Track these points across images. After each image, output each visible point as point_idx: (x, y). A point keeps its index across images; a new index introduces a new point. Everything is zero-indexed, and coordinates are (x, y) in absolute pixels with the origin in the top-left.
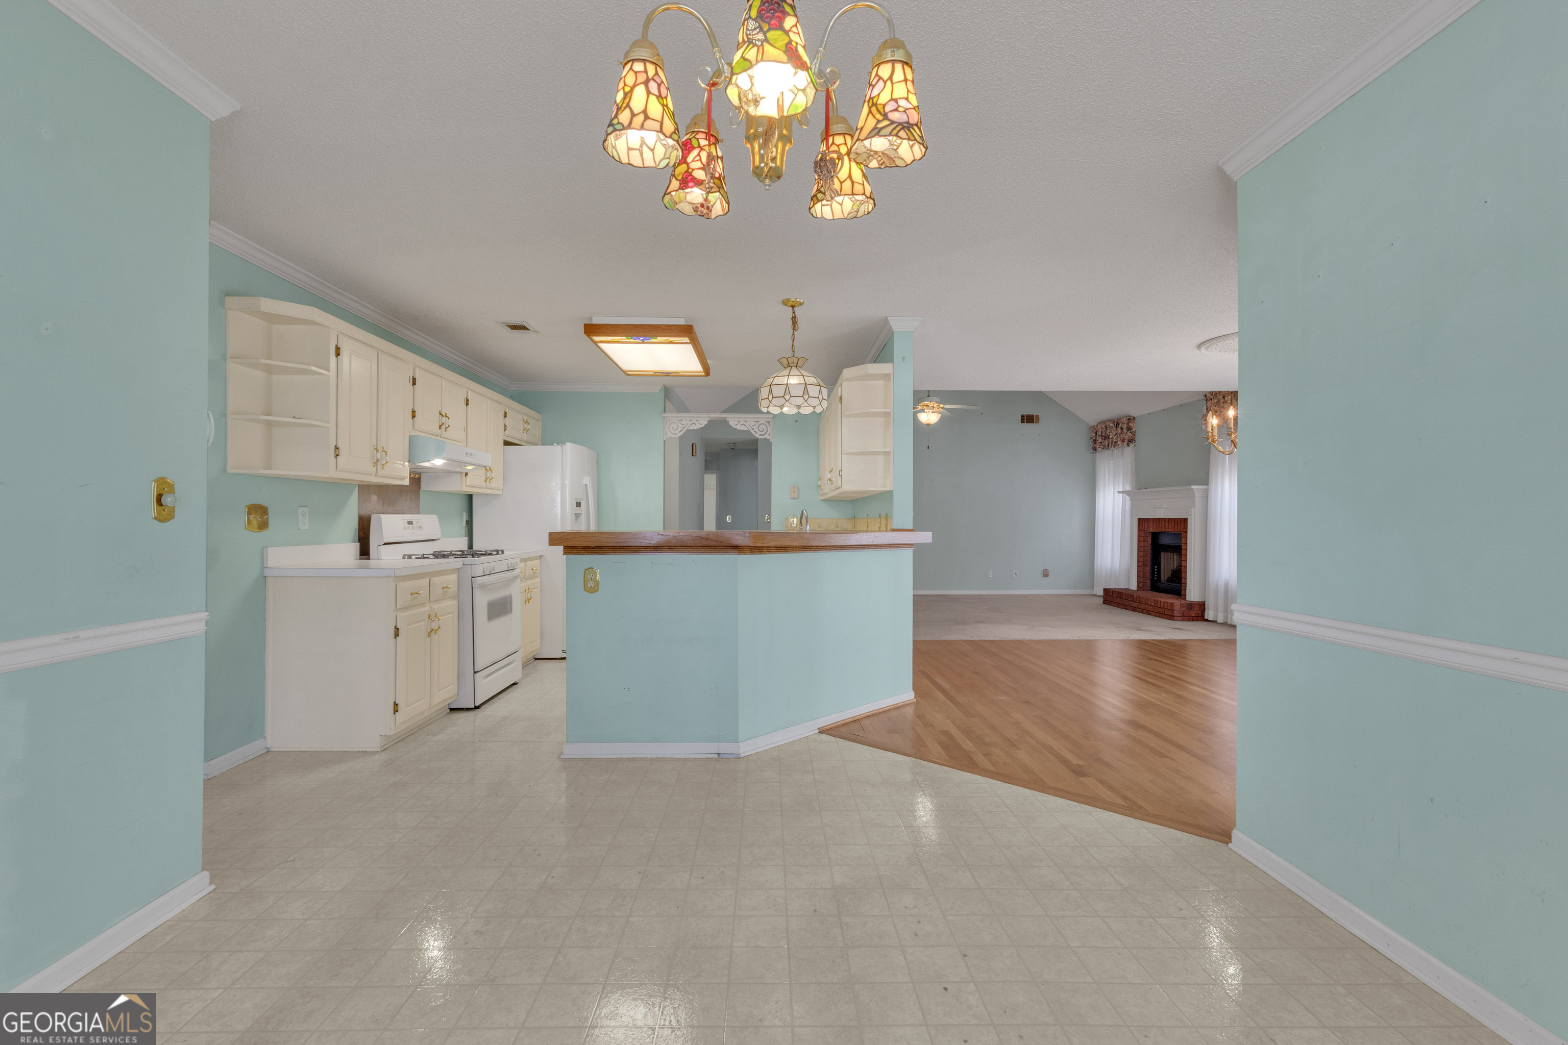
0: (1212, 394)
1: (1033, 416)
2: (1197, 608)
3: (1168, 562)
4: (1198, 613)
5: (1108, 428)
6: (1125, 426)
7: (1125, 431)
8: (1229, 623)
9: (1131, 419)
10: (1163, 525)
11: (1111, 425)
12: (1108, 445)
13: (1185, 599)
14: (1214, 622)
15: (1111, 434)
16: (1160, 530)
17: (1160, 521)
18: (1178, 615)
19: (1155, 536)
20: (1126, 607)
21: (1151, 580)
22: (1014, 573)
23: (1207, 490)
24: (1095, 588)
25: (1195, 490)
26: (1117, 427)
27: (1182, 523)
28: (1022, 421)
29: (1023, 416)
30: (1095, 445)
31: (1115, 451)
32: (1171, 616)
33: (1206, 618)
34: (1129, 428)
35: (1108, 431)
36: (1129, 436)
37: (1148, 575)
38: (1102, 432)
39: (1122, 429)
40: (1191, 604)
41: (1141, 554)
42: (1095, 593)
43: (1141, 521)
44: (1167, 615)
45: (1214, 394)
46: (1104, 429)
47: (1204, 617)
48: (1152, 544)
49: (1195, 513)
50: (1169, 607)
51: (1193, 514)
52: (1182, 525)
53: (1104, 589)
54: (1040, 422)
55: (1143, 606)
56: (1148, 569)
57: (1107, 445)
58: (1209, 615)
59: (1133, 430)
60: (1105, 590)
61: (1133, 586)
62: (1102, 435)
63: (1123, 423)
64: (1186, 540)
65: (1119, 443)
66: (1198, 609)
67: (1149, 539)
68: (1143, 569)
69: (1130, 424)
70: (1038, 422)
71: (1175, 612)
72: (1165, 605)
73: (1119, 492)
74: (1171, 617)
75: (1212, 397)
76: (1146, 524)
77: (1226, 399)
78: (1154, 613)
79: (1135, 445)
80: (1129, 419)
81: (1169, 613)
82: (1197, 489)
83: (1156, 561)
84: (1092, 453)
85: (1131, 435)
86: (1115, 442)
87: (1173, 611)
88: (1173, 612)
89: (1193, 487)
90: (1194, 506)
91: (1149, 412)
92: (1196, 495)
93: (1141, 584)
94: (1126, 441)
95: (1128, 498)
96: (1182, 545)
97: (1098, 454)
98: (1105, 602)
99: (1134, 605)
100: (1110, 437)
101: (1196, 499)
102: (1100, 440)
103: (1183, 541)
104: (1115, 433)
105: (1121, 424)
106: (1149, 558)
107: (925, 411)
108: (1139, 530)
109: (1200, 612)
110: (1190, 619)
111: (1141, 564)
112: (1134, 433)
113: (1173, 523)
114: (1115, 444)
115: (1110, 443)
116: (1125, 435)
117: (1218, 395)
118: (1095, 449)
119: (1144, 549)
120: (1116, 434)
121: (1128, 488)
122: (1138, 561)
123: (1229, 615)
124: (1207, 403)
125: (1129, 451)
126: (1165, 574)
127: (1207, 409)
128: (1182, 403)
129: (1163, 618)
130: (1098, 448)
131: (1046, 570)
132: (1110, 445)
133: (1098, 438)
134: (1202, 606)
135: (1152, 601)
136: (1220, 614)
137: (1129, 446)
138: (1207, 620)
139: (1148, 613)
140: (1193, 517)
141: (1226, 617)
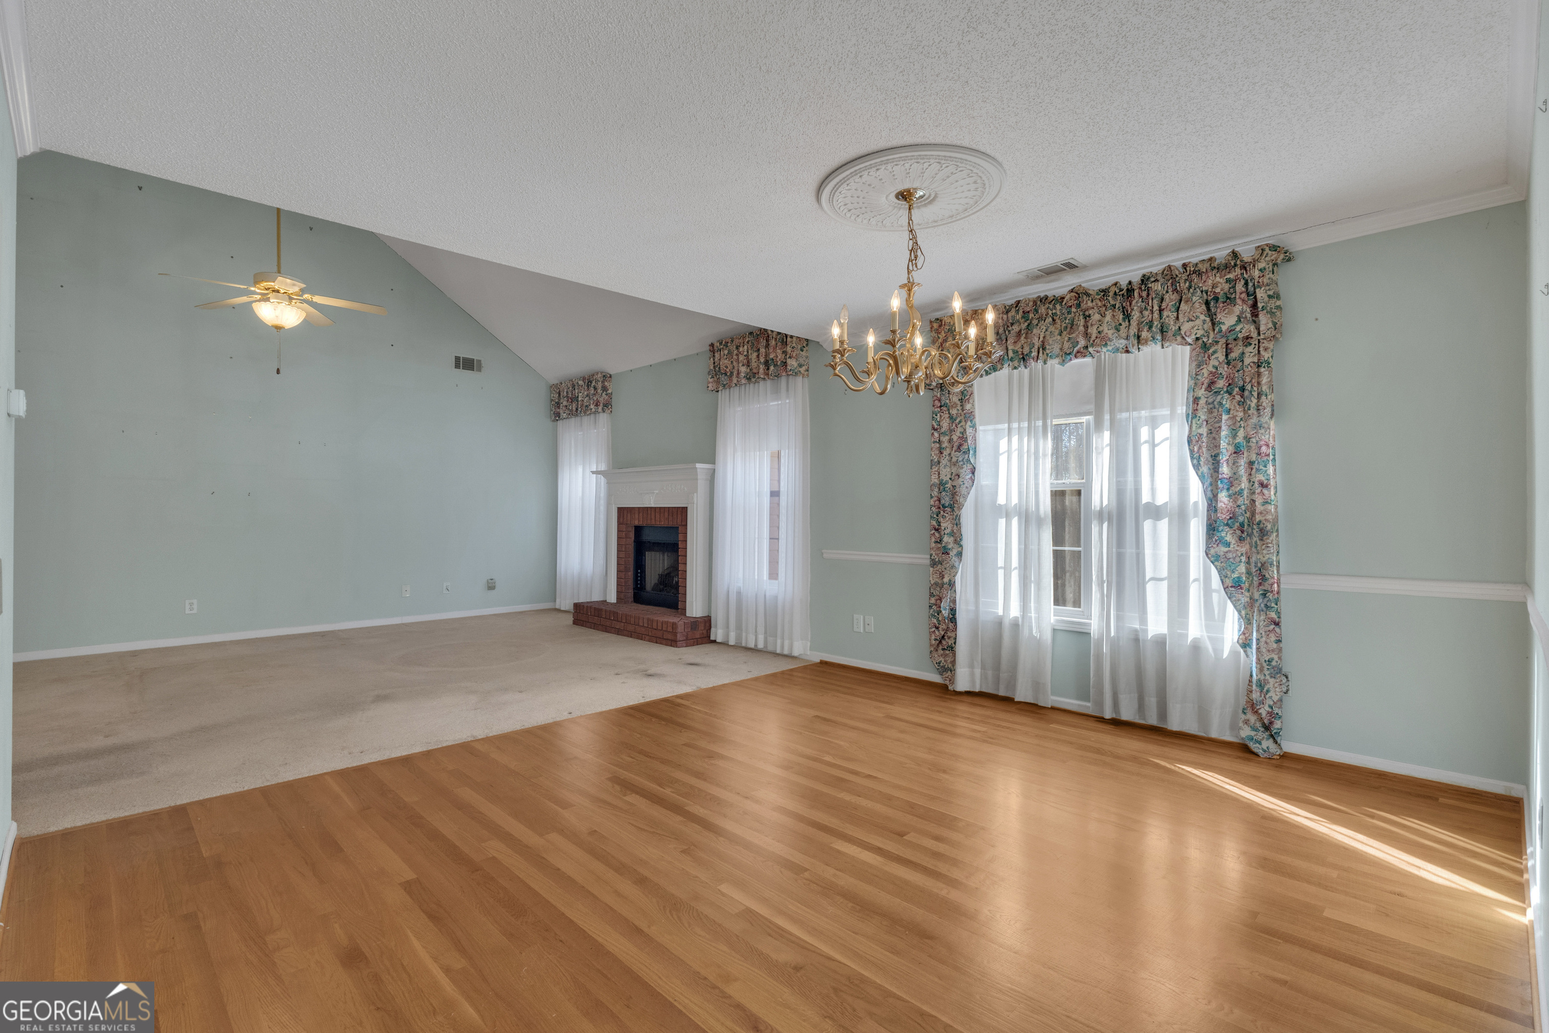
0: (721, 343)
1: (473, 360)
2: (701, 627)
3: (655, 564)
4: (703, 633)
5: (576, 387)
6: (600, 385)
7: (599, 391)
8: (743, 645)
9: (607, 377)
10: (653, 517)
11: (581, 383)
12: (577, 409)
13: (685, 614)
14: (725, 644)
15: (580, 394)
16: (649, 522)
17: (649, 512)
18: (681, 639)
19: (638, 530)
20: (607, 629)
21: (634, 589)
22: (445, 588)
23: (714, 471)
24: (558, 600)
25: (698, 470)
26: (588, 386)
27: (682, 512)
28: (457, 366)
29: (457, 359)
30: (558, 410)
31: (586, 420)
32: (672, 640)
33: (712, 638)
34: (605, 389)
35: (576, 391)
36: (604, 399)
37: (631, 583)
38: (567, 392)
39: (595, 388)
40: (696, 622)
41: (622, 555)
42: (557, 607)
43: (621, 511)
44: (667, 639)
45: (724, 342)
46: (571, 389)
47: (710, 637)
48: (634, 542)
49: (697, 500)
50: (670, 629)
51: (695, 502)
52: (679, 516)
53: (574, 604)
54: (483, 369)
55: (631, 628)
56: (631, 574)
57: (574, 409)
58: (718, 634)
59: (609, 391)
60: (576, 606)
61: (612, 598)
62: (567, 397)
63: (597, 381)
64: (686, 537)
65: (592, 407)
66: (703, 628)
67: (632, 535)
68: (625, 575)
69: (606, 383)
70: (479, 370)
71: (678, 635)
72: (665, 626)
73: (593, 472)
74: (672, 642)
75: (721, 347)
76: (629, 515)
77: (741, 349)
78: (647, 638)
79: (611, 412)
80: (604, 376)
81: (670, 636)
82: (701, 468)
83: (639, 566)
84: (553, 421)
85: (607, 398)
86: (586, 406)
87: (675, 634)
88: (676, 636)
89: (698, 465)
90: (697, 492)
91: (632, 368)
92: (699, 477)
93: (622, 596)
94: (602, 405)
95: (603, 480)
96: (680, 542)
97: (560, 423)
98: (577, 622)
99: (618, 625)
100: (580, 399)
101: (699, 481)
102: (565, 403)
103: (681, 537)
104: (586, 393)
105: (594, 382)
106: (631, 560)
107: (272, 301)
108: (620, 523)
109: (705, 632)
110: (694, 642)
111: (622, 568)
112: (610, 396)
113: (666, 514)
114: (586, 410)
115: (579, 406)
116: (600, 397)
117: (729, 344)
118: (558, 415)
119: (626, 548)
120: (587, 395)
121: (603, 467)
122: (618, 564)
123: (744, 634)
124: (714, 356)
125: (603, 418)
126: (651, 578)
127: (714, 363)
128: (675, 357)
129: (661, 643)
130: (562, 414)
131: (492, 579)
132: (580, 409)
133: (562, 401)
134: (707, 622)
135: (645, 621)
136: (732, 633)
137: (604, 412)
138: (715, 642)
139: (640, 637)
140: (695, 505)
141: (739, 637)
